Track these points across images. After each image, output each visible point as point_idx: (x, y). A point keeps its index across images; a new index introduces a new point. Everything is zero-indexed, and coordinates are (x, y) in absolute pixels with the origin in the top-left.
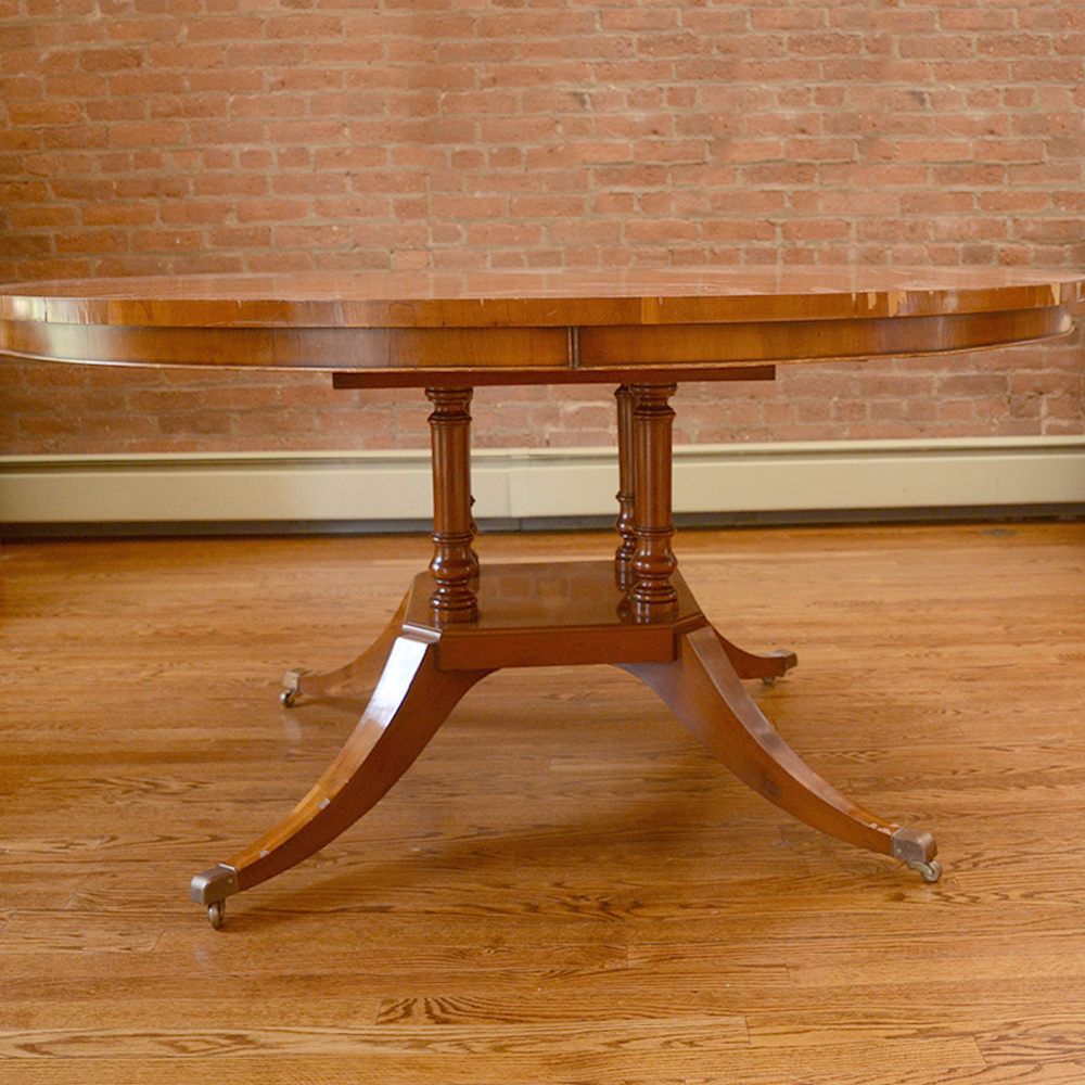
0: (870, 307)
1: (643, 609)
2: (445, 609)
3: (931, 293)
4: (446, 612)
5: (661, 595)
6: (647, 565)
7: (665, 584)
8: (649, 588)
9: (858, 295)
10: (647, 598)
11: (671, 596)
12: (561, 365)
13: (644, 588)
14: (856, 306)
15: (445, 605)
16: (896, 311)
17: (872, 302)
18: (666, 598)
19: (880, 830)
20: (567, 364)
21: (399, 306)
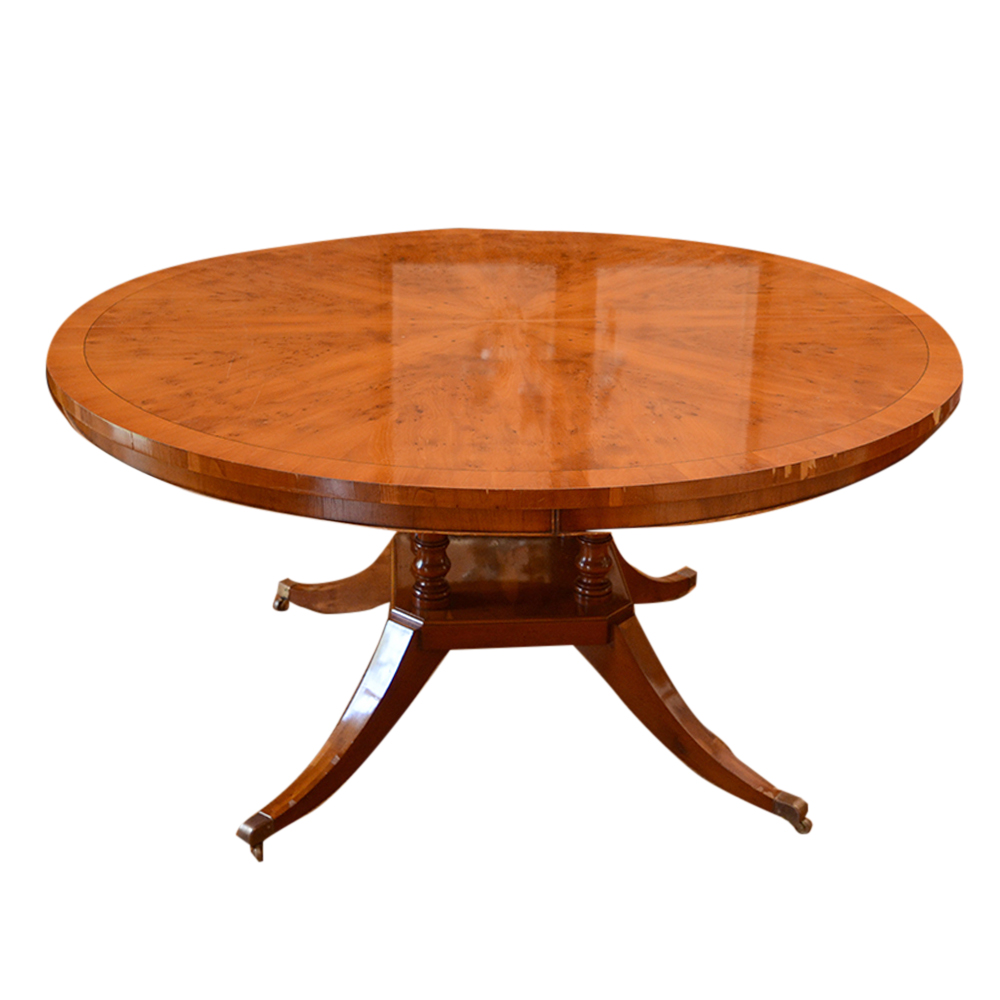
0: (786, 476)
1: (583, 600)
2: (426, 599)
3: (835, 456)
4: (426, 602)
5: (598, 590)
6: (588, 567)
7: (602, 581)
8: (589, 585)
9: (777, 469)
10: (587, 592)
11: (607, 590)
12: (545, 532)
13: (584, 584)
14: (776, 477)
15: (426, 596)
16: (806, 474)
17: (788, 472)
18: (602, 593)
19: (765, 793)
20: (550, 531)
21: (423, 492)
